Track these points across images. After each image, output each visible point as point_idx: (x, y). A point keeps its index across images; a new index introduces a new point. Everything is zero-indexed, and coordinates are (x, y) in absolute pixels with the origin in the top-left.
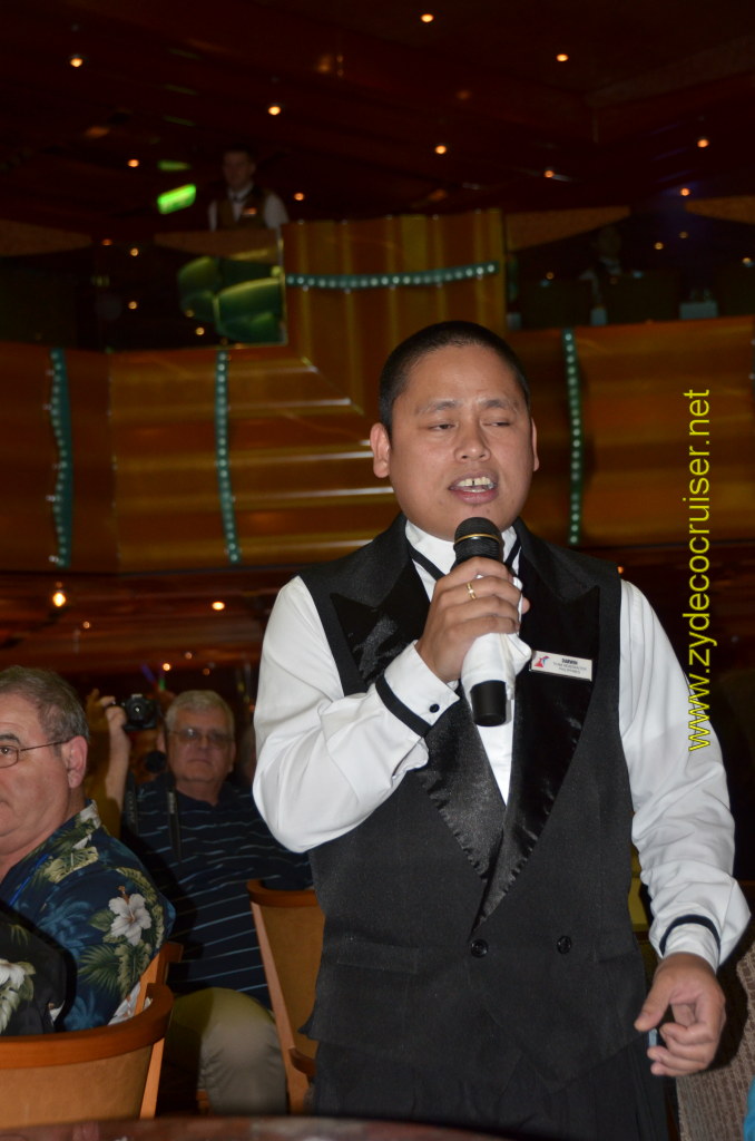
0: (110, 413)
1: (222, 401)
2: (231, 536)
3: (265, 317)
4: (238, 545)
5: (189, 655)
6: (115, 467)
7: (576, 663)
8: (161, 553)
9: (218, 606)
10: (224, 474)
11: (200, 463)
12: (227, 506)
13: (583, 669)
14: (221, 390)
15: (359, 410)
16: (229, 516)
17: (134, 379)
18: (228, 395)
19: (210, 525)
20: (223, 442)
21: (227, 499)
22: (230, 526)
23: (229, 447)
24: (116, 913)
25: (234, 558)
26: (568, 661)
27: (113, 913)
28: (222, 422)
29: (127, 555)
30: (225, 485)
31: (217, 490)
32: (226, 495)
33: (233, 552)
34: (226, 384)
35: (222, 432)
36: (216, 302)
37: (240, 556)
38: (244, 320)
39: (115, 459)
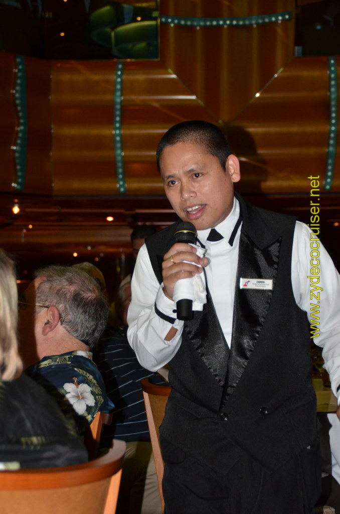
0: (50, 97)
1: (118, 93)
2: (121, 176)
3: (142, 45)
4: (124, 183)
5: (89, 248)
6: (53, 131)
7: (264, 282)
8: (77, 185)
9: (110, 219)
10: (118, 138)
11: (105, 131)
12: (119, 158)
13: (268, 284)
14: (119, 87)
15: (201, 102)
16: (120, 164)
17: (66, 77)
18: (122, 90)
19: (108, 169)
20: (118, 119)
21: (120, 153)
22: (120, 170)
23: (121, 122)
24: (67, 391)
25: (122, 190)
26: (259, 282)
27: (65, 391)
28: (118, 107)
29: (58, 185)
30: (119, 145)
31: (114, 149)
32: (119, 152)
33: (121, 186)
34: (122, 83)
35: (118, 113)
36: (113, 34)
37: (125, 189)
38: (130, 46)
39: (52, 126)
